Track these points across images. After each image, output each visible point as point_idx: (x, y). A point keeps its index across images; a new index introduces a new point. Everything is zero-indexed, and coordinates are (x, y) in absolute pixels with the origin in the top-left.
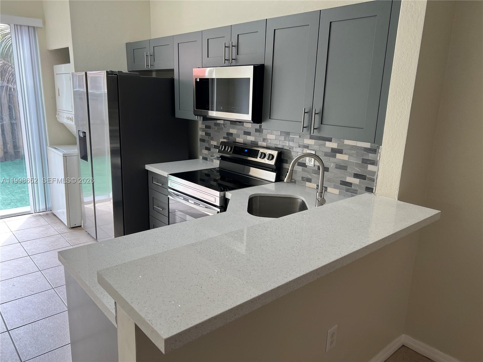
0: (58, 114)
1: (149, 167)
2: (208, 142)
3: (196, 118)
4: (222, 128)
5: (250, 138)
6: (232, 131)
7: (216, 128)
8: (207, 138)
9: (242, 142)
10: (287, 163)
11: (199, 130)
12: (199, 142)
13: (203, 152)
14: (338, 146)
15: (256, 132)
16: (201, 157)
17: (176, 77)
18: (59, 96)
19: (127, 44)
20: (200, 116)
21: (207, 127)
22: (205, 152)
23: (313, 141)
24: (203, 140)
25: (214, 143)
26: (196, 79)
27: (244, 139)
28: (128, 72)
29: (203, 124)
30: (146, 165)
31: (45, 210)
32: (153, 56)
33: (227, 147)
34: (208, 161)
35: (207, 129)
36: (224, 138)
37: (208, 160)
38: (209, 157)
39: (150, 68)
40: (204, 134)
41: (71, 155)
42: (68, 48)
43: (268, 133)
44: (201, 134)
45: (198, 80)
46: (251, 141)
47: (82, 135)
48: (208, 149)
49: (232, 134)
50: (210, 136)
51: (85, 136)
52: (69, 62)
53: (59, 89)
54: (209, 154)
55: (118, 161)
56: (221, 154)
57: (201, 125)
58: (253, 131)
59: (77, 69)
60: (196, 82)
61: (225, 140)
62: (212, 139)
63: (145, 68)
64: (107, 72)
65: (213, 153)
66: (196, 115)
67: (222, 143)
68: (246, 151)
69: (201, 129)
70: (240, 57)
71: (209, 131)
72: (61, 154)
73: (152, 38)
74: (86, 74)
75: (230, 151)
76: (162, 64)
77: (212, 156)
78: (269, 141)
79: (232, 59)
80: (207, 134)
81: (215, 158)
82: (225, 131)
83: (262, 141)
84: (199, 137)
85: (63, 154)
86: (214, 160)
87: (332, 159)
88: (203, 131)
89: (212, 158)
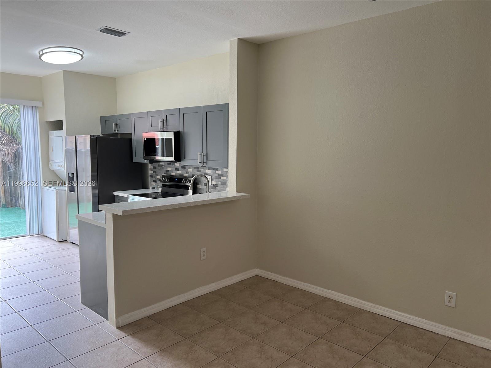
0: (51, 164)
1: (115, 193)
2: (155, 177)
3: (145, 161)
4: (163, 167)
5: (179, 172)
6: (169, 169)
7: (160, 168)
8: (154, 175)
9: (175, 175)
10: (199, 185)
11: (149, 170)
12: (149, 178)
13: (152, 184)
14: (221, 172)
15: (182, 168)
16: (151, 188)
17: (133, 137)
18: (52, 151)
19: (101, 117)
20: (148, 160)
21: (154, 168)
22: (153, 184)
23: (210, 171)
24: (151, 176)
25: (159, 177)
26: (144, 139)
27: (176, 173)
28: (102, 135)
29: (151, 166)
30: (114, 192)
31: (38, 234)
32: (118, 125)
33: (165, 178)
34: (155, 190)
35: (154, 169)
36: (164, 174)
37: (155, 188)
38: (156, 187)
39: (116, 132)
40: (152, 172)
41: (61, 190)
42: (62, 121)
43: (188, 168)
44: (150, 172)
45: (146, 139)
46: (180, 174)
47: (70, 175)
48: (155, 181)
49: (169, 170)
50: (156, 173)
51: (73, 176)
52: (62, 129)
53: (52, 147)
54: (155, 185)
55: (96, 191)
56: (162, 183)
57: (150, 166)
58: (180, 168)
59: (68, 134)
60: (145, 140)
61: (165, 175)
62: (157, 175)
63: (114, 132)
64: (90, 136)
65: (158, 183)
66: (145, 159)
67: (163, 177)
68: (176, 179)
69: (150, 169)
70: (168, 127)
71: (155, 170)
72: (55, 190)
73: (118, 114)
74: (76, 137)
75: (167, 180)
76: (124, 130)
77: (157, 186)
78: (189, 173)
79: (164, 128)
80: (154, 172)
81: (159, 187)
82: (165, 169)
83: (185, 173)
84: (149, 175)
85: (56, 190)
86: (159, 188)
87: (219, 180)
88: (152, 170)
89: (158, 187)
